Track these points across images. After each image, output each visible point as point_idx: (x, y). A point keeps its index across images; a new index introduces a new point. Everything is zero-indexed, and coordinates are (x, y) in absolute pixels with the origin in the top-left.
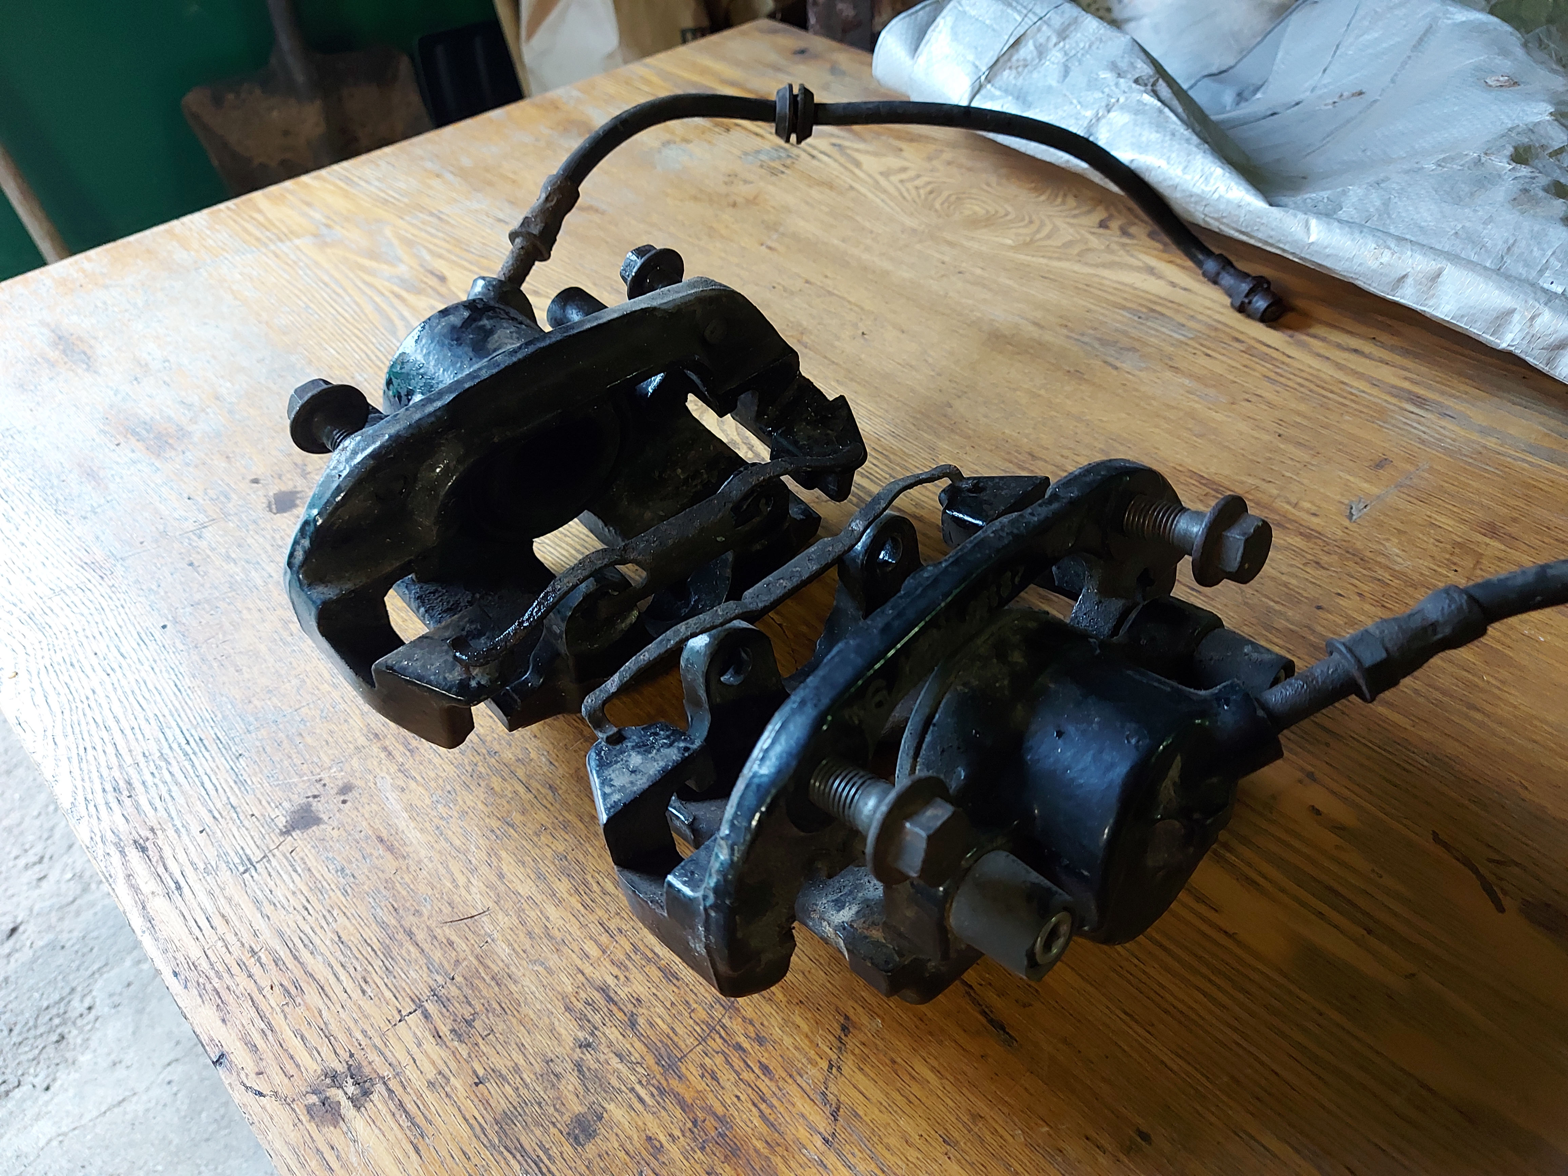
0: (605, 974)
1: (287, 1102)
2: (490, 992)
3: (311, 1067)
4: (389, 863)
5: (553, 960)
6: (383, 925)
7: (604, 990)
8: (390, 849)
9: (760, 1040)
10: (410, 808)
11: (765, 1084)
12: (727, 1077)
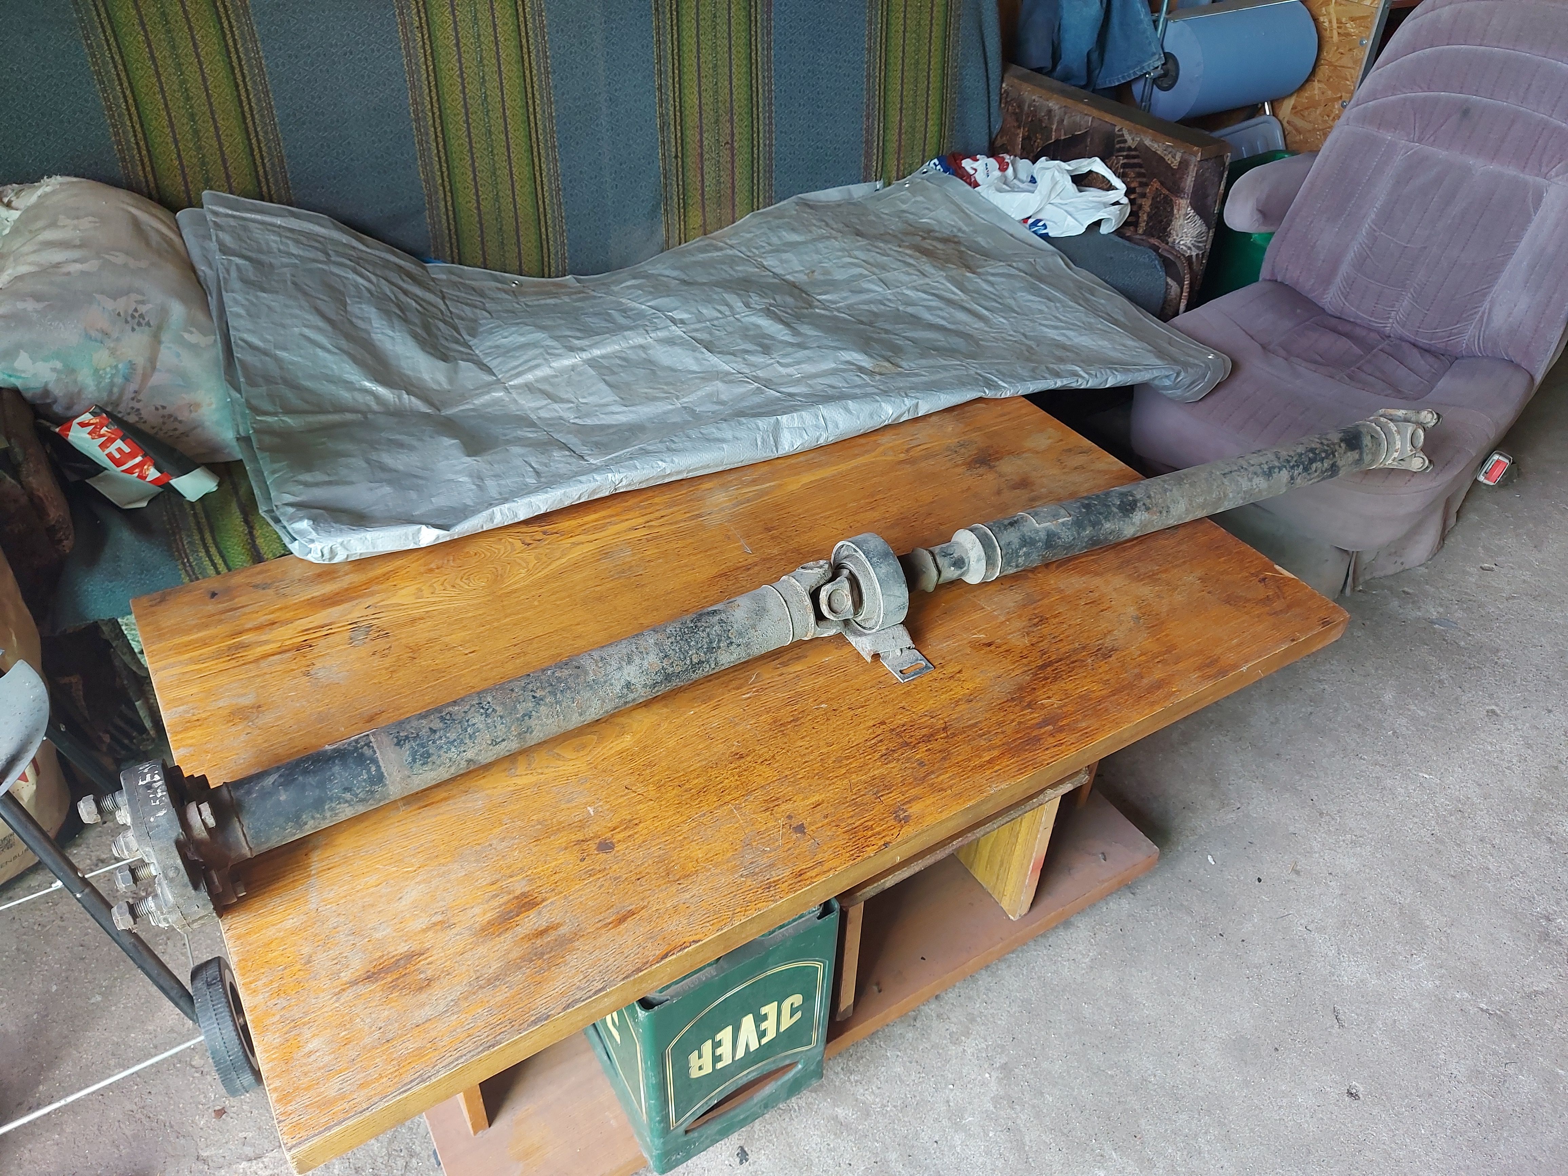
0: (877, 755)
1: (902, 827)
2: (877, 781)
3: (892, 822)
4: (825, 805)
5: (870, 766)
6: (849, 806)
7: (882, 756)
8: (819, 805)
9: (903, 726)
10: (803, 799)
11: (916, 727)
12: (912, 734)
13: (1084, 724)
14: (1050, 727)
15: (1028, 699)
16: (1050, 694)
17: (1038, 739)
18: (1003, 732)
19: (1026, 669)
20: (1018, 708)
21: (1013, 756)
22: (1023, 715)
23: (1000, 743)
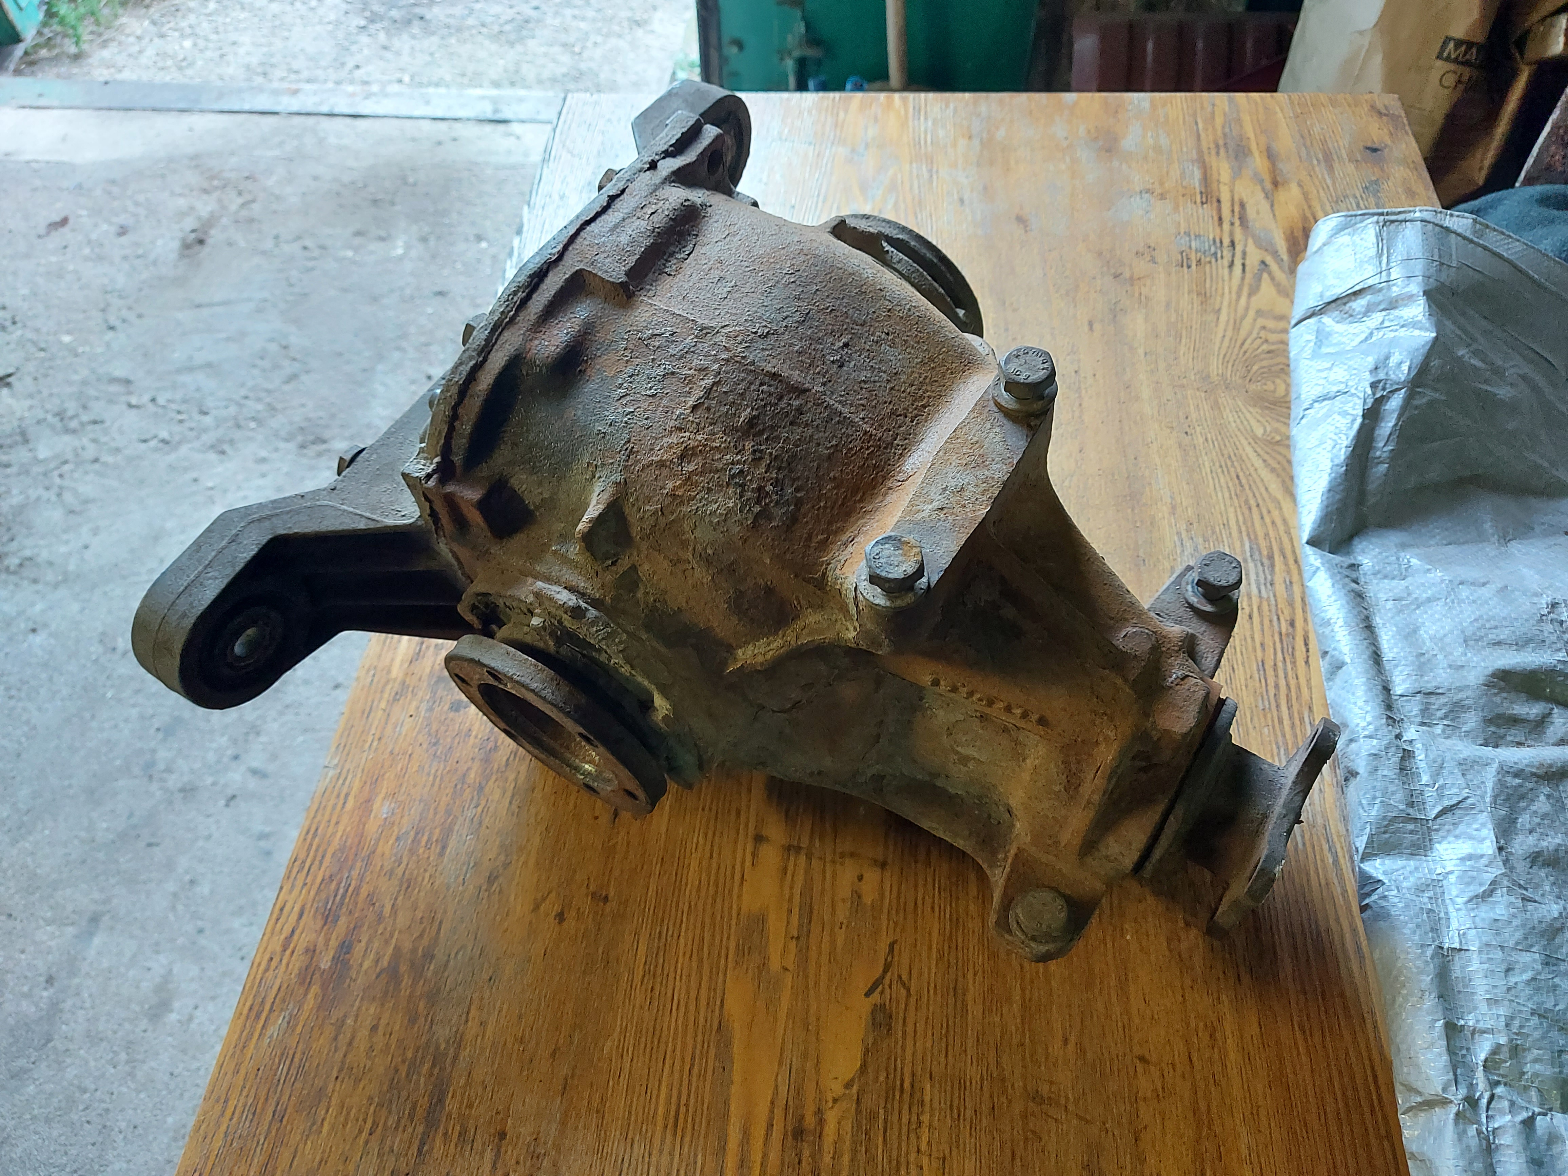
13: (273, 1030)
14: (325, 963)
15: (406, 982)
16: (379, 1040)
17: (328, 918)
18: (391, 872)
19: (465, 1053)
20: (407, 945)
21: (342, 849)
22: (387, 942)
23: (379, 850)
